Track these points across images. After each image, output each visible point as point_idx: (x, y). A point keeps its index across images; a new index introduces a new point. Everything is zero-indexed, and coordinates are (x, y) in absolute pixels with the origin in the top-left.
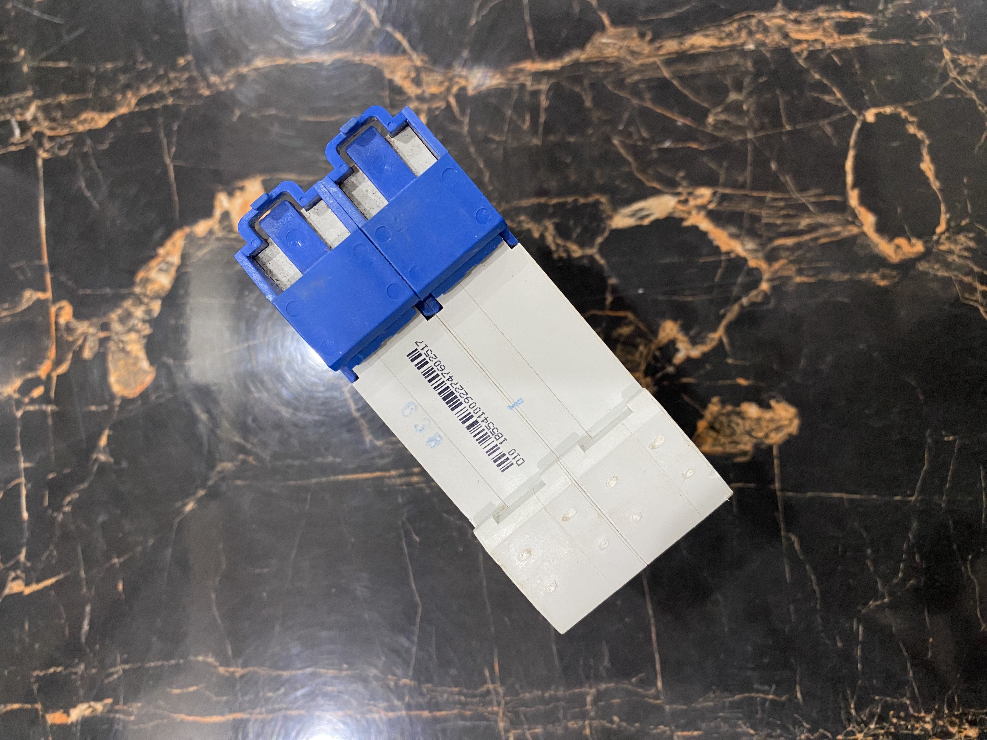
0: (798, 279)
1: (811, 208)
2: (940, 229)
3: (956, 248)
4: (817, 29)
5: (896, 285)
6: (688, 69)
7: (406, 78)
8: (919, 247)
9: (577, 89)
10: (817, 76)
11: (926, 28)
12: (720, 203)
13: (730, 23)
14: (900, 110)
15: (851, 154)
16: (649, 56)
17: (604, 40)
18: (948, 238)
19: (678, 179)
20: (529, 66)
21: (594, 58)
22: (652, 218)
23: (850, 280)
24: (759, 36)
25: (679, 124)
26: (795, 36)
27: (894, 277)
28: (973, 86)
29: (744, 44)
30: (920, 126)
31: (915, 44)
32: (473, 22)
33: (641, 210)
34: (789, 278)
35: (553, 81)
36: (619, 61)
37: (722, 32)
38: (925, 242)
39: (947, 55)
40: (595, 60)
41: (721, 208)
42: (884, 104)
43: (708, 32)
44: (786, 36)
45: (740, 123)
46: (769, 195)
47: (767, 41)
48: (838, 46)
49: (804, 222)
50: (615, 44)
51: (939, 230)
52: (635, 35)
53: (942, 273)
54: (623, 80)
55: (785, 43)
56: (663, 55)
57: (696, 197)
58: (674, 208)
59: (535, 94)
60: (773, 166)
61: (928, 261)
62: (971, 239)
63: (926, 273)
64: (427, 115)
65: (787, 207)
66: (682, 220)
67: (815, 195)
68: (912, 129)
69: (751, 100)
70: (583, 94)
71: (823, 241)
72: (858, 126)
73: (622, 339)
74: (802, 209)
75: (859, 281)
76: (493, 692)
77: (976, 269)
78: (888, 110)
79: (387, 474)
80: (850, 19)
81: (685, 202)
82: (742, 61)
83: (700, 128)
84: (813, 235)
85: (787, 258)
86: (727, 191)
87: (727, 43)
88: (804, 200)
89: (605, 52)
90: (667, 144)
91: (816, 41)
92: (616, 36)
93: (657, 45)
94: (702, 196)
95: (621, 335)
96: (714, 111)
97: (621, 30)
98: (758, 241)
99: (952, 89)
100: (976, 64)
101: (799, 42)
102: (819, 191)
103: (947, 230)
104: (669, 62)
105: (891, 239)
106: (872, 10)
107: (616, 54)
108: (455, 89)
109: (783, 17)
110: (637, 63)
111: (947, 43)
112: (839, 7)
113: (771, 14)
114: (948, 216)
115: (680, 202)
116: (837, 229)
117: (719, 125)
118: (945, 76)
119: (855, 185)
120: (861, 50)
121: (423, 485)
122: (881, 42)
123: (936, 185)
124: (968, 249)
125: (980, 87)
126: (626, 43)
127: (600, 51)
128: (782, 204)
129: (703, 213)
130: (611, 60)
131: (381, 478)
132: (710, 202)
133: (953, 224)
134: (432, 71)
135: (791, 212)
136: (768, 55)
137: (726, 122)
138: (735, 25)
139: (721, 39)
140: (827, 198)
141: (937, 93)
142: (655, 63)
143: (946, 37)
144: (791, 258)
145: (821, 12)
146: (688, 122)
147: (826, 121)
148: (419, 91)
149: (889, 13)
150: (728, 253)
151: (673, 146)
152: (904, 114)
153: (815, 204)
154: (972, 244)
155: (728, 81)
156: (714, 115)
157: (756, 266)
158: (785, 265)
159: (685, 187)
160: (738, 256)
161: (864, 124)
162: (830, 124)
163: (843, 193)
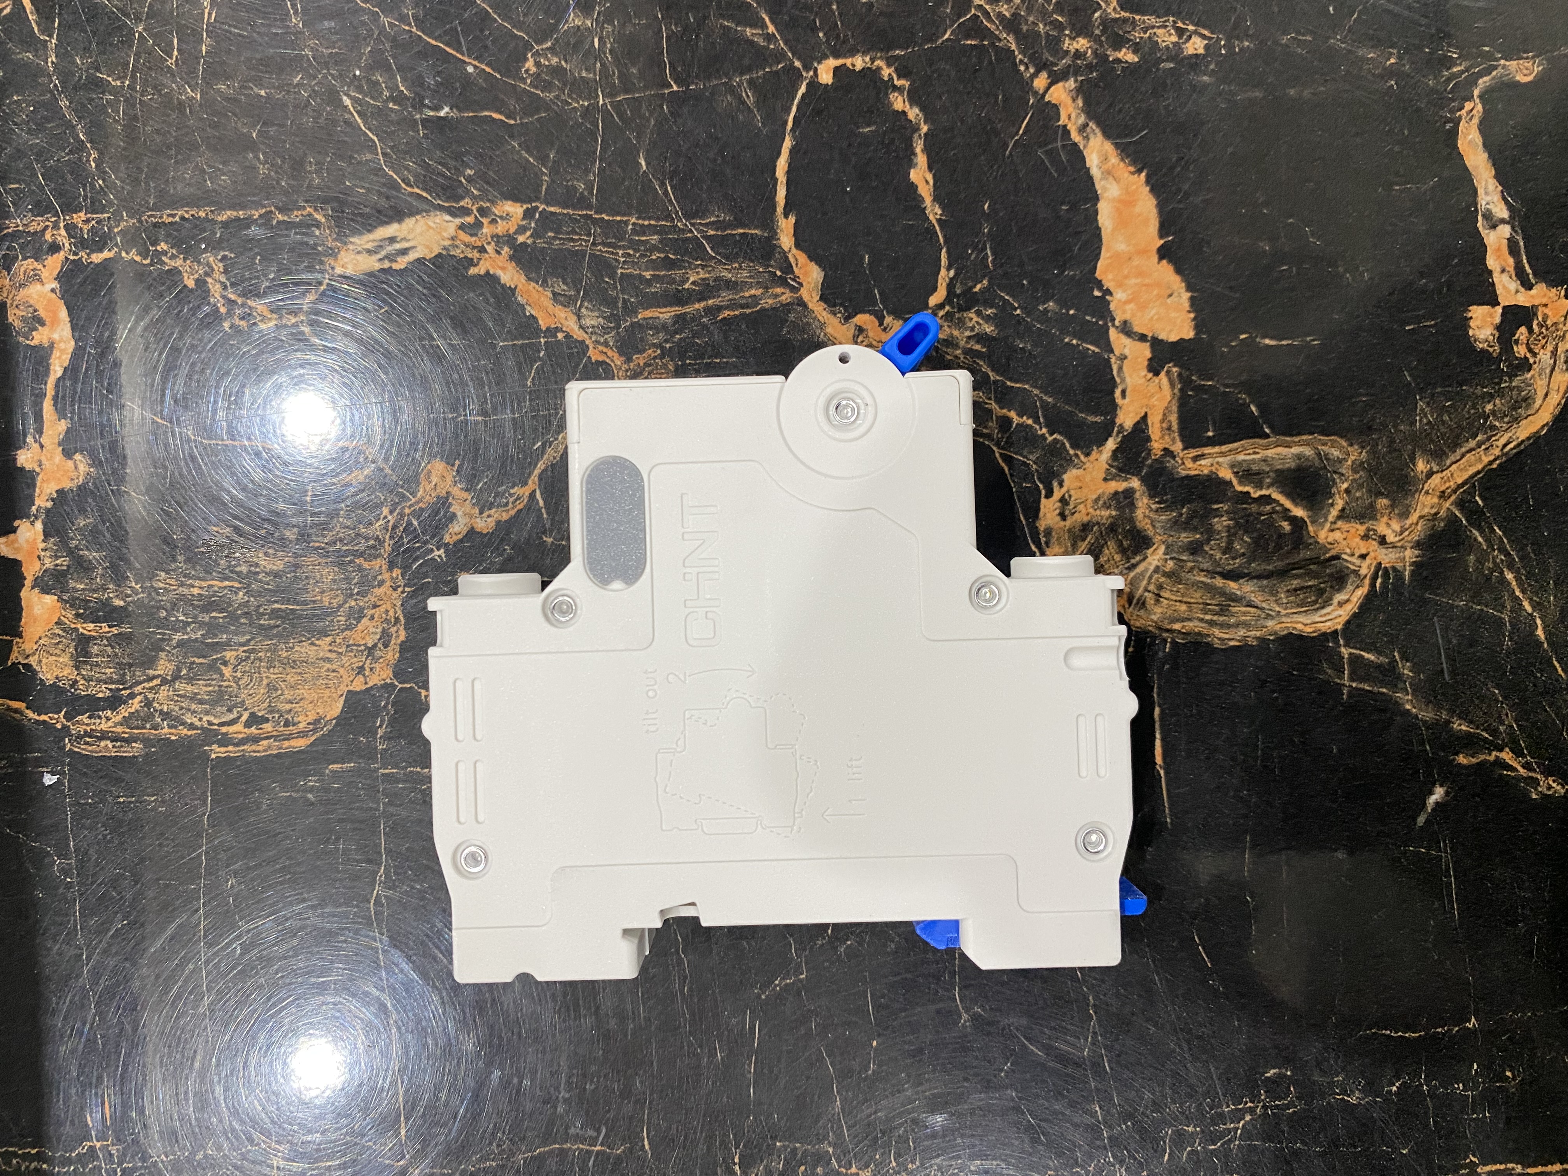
1: (709, 249)
2: (936, 298)
3: (962, 336)
12: (538, 232)
14: (880, 63)
18: (948, 317)
19: (464, 181)
22: (412, 256)
25: (470, 69)
28: (1012, 24)
30: (915, 97)
33: (392, 240)
41: (540, 243)
42: (852, 52)
45: (584, 74)
46: (633, 221)
49: (693, 277)
51: (933, 301)
57: (494, 221)
58: (453, 240)
60: (643, 163)
62: (988, 319)
65: (664, 245)
66: (471, 263)
67: (719, 224)
68: (899, 103)
69: (607, 29)
71: (726, 313)
72: (803, 89)
73: (349, 493)
74: (693, 250)
76: (101, 1156)
77: (994, 376)
78: (859, 62)
81: (474, 229)
83: (510, 81)
84: (711, 302)
85: (659, 344)
86: (554, 209)
88: (696, 234)
90: (445, 110)
94: (507, 217)
95: (346, 485)
96: (538, 47)
98: (607, 310)
99: (974, 28)
102: (725, 216)
103: (948, 300)
105: (848, 315)
114: (952, 273)
115: (464, 227)
116: (754, 292)
117: (546, 76)
118: (963, 1)
119: (791, 207)
123: (934, 212)
124: (980, 338)
125: (1024, 28)
128: (654, 238)
129: (506, 251)
132: (522, 230)
133: (958, 289)
135: (673, 256)
137: (557, 71)
140: (740, 231)
141: (948, 34)
146: (487, 67)
147: (747, 78)
150: (552, 332)
151: (454, 114)
152: (886, 72)
153: (715, 241)
154: (989, 329)
156: (537, 54)
157: (601, 358)
158: (655, 358)
159: (474, 198)
160: (568, 336)
161: (813, 85)
162: (751, 82)
163: (769, 223)
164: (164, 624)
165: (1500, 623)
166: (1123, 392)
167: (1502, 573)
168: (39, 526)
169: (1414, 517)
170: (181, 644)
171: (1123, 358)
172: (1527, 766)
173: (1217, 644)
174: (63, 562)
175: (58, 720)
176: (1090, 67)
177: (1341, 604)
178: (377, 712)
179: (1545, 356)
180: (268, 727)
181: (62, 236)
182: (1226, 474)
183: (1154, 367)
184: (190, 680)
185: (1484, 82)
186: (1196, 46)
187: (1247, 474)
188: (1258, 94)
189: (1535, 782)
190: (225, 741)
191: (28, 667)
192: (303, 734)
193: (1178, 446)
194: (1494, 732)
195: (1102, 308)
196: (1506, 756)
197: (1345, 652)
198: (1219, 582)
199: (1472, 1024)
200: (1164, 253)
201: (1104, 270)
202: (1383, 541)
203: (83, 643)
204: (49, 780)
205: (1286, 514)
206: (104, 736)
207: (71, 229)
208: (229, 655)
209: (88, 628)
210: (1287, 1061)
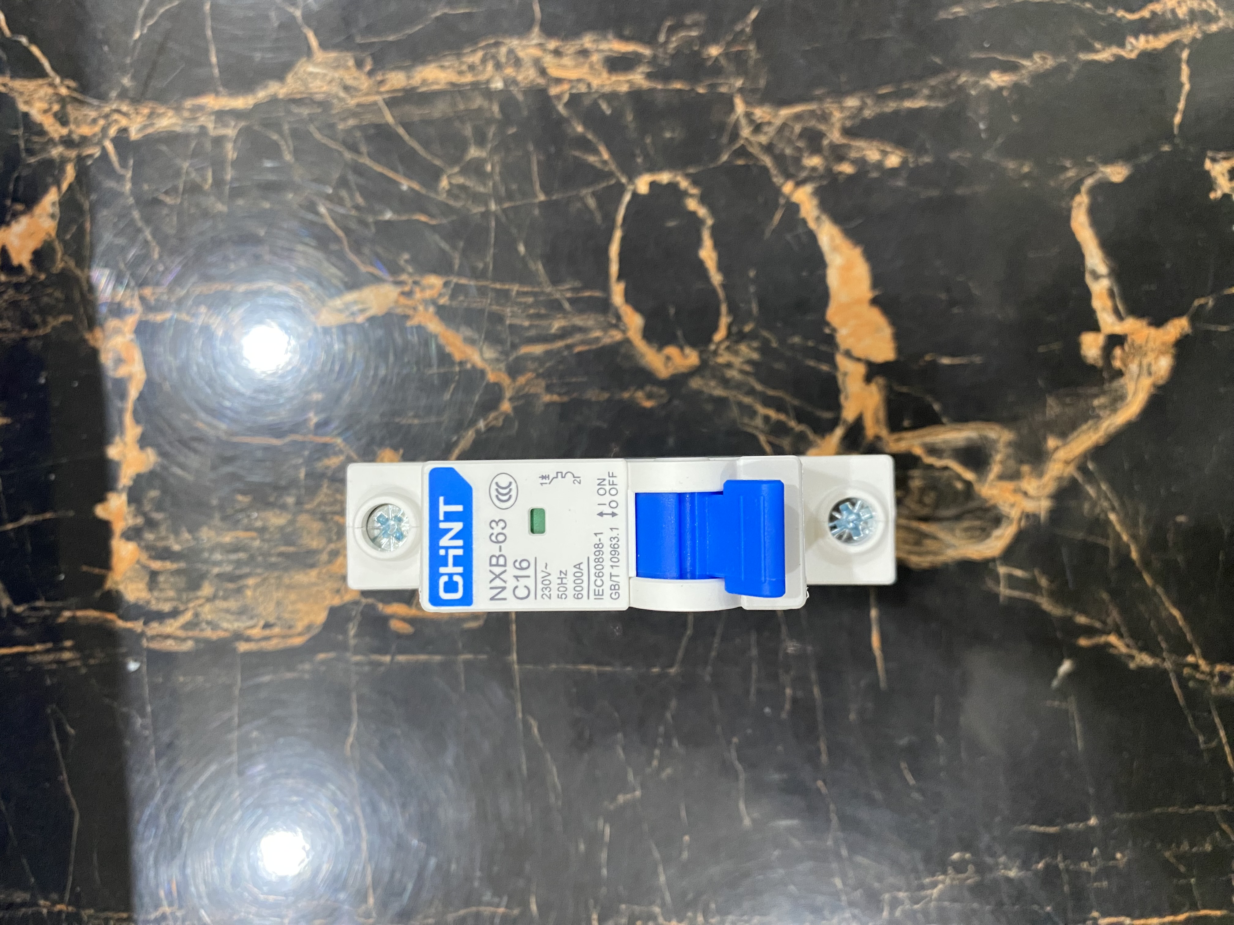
0: (547, 398)
1: (567, 306)
2: (720, 335)
3: (737, 361)
4: (584, 63)
5: (663, 406)
6: (416, 113)
7: (45, 112)
8: (692, 358)
9: (275, 137)
10: (580, 129)
11: (716, 70)
12: (453, 297)
13: (474, 51)
14: (679, 179)
15: (618, 235)
16: (367, 94)
17: (311, 69)
18: (728, 348)
19: (402, 263)
20: (211, 102)
21: (296, 93)
22: (368, 314)
23: (609, 400)
24: (509, 71)
25: (405, 188)
26: (554, 72)
27: (662, 396)
28: (769, 148)
29: (488, 82)
30: (703, 200)
31: (701, 90)
32: (137, 35)
33: (354, 303)
34: (536, 396)
35: (242, 124)
36: (329, 100)
37: (462, 63)
38: (701, 353)
39: (740, 107)
40: (298, 96)
41: (455, 304)
42: (661, 171)
43: (447, 64)
44: (543, 72)
45: (482, 189)
46: (515, 288)
47: (520, 78)
48: (607, 89)
49: (557, 325)
50: (325, 75)
51: (717, 337)
52: (351, 63)
53: (719, 392)
54: (332, 126)
55: (541, 81)
56: (388, 92)
57: (423, 289)
58: (396, 302)
59: (219, 141)
60: (522, 249)
61: (703, 377)
62: (756, 349)
63: (699, 392)
64: (75, 166)
65: (536, 304)
66: (406, 317)
67: (573, 290)
68: (692, 205)
69: (496, 158)
70: (282, 143)
71: (579, 349)
72: (627, 198)
73: (329, 473)
74: (555, 306)
75: (621, 401)
76: (170, 917)
77: (759, 387)
78: (665, 177)
79: (31, 649)
80: (624, 53)
81: (408, 294)
82: (486, 104)
83: (432, 195)
84: (569, 341)
85: (535, 370)
86: (463, 281)
87: (468, 78)
88: (558, 296)
89: (311, 85)
90: (388, 215)
91: (579, 81)
92: (325, 64)
93: (379, 78)
94: (431, 287)
95: (327, 468)
96: (450, 172)
97: (333, 55)
98: (500, 348)
99: (743, 152)
100: (773, 121)
101: (559, 81)
102: (578, 284)
103: (727, 337)
104: (392, 103)
105: (660, 348)
106: (650, 40)
107: (325, 88)
108: (112, 132)
109: (540, 45)
110: (352, 102)
111: (741, 90)
112: (610, 36)
113: (524, 42)
114: (729, 319)
115: (403, 293)
116: (597, 334)
117: (455, 191)
118: (735, 135)
119: (620, 277)
120: (636, 95)
121: (78, 663)
122: (660, 87)
123: (716, 278)
124: (750, 362)
125: (777, 152)
126: (336, 75)
127: (305, 84)
128: (530, 300)
129: (431, 309)
130: (319, 97)
131: (24, 655)
132: (441, 295)
133: (734, 329)
134: (82, 103)
135: (543, 311)
136: (520, 97)
137: (463, 188)
138: (480, 54)
139: (461, 73)
140: (587, 294)
141: (725, 158)
142: (375, 103)
143: (739, 83)
144: (541, 371)
145: (587, 41)
146: (416, 186)
147: (590, 190)
148: (64, 131)
149: (672, 46)
150: (461, 363)
151: (395, 218)
152: (684, 184)
153: (571, 301)
154: (755, 356)
155: (468, 131)
156: (449, 177)
157: (496, 381)
158: (532, 379)
159: (410, 274)
160: (474, 367)
161: (635, 195)
162: (594, 194)
163: (605, 287)
164: (206, 562)
165: (1106, 550)
166: (846, 398)
167: (1106, 516)
168: (124, 497)
169: (1046, 478)
170: (218, 576)
171: (845, 374)
172: (1128, 646)
173: (913, 566)
174: (140, 521)
175: (137, 626)
176: (822, 177)
177: (998, 538)
178: (349, 619)
179: (1134, 367)
180: (276, 630)
181: (136, 304)
182: (918, 451)
183: (868, 379)
184: (225, 598)
185: (1089, 182)
186: (893, 160)
187: (933, 450)
188: (934, 193)
189: (1132, 657)
190: (248, 639)
191: (118, 592)
192: (300, 634)
193: (884, 432)
194: (1104, 623)
195: (830, 340)
196: (1113, 639)
197: (1002, 570)
198: (915, 524)
199: (1093, 821)
200: (875, 302)
201: (832, 315)
202: (1025, 494)
203: (154, 575)
204: (133, 666)
205: (959, 478)
206: (168, 637)
207: (142, 299)
208: (251, 581)
209: (156, 565)
210: (966, 848)
